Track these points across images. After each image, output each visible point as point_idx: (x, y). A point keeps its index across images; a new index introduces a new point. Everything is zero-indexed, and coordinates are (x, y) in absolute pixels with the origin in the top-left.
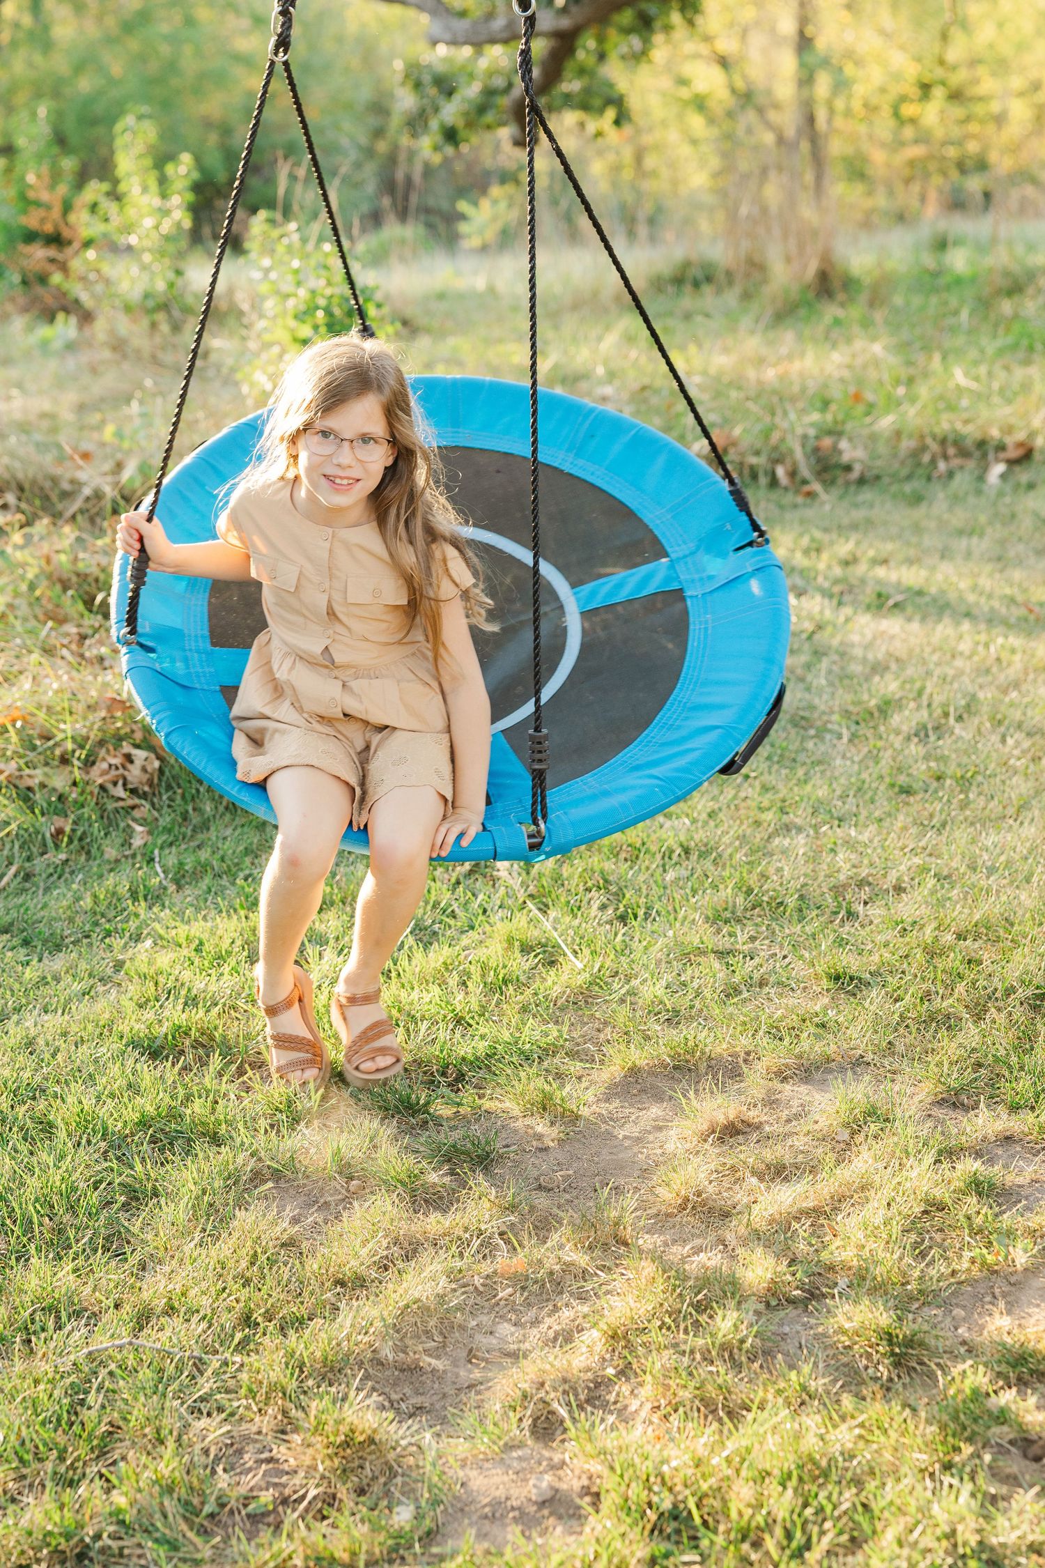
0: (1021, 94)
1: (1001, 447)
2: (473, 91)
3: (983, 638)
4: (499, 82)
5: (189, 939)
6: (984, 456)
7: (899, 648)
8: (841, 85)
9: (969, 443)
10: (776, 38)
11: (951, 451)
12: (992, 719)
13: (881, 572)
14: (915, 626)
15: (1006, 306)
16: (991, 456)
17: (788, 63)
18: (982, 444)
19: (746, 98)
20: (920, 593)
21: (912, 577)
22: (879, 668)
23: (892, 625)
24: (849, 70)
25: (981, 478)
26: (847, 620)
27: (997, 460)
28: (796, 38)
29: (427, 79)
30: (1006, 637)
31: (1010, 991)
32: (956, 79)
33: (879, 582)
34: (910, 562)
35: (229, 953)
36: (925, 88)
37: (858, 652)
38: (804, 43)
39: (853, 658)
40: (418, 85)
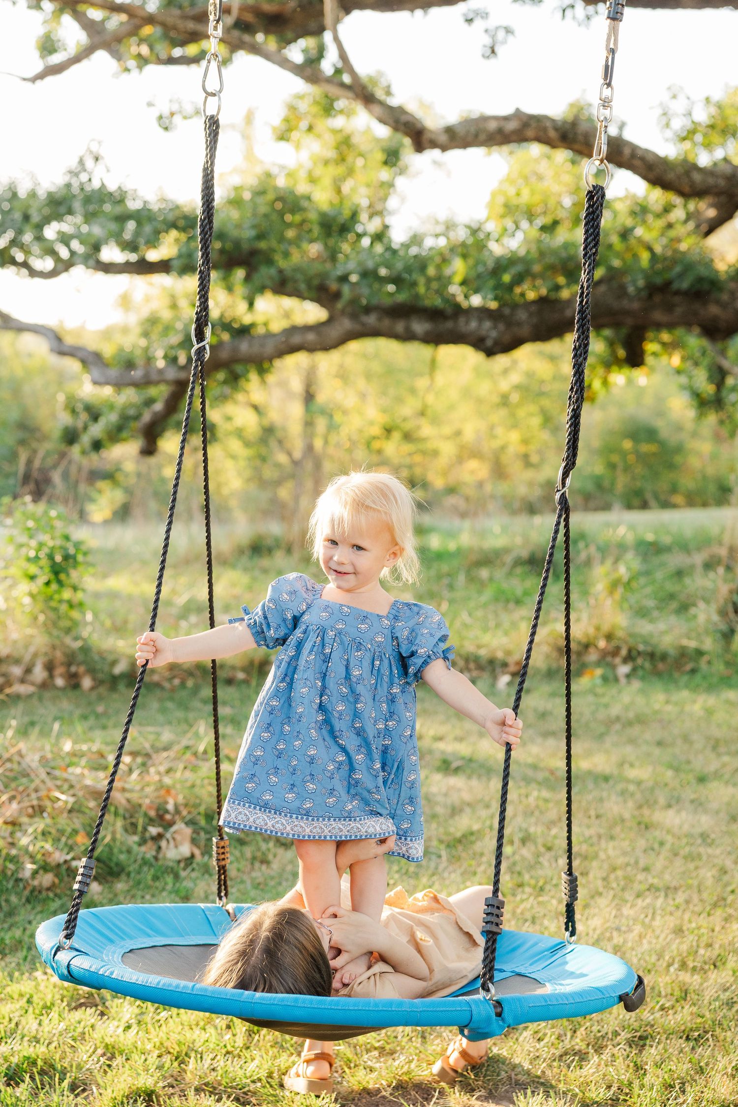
0: (448, 438)
1: (505, 665)
2: (112, 418)
3: (523, 791)
4: (132, 412)
5: (21, 995)
6: (494, 670)
7: (467, 797)
8: (332, 427)
9: (483, 662)
10: (290, 395)
11: (472, 665)
12: (544, 845)
13: (441, 746)
14: (474, 782)
15: (484, 573)
16: (498, 670)
17: (297, 410)
18: (492, 662)
19: (269, 432)
20: (470, 760)
21: (464, 749)
22: (455, 811)
23: (456, 781)
24: (338, 418)
25: (493, 685)
26: (427, 777)
27: (504, 673)
28: (304, 395)
29: (80, 407)
30: (539, 791)
31: (616, 1034)
32: (408, 426)
33: (443, 752)
34: (460, 739)
35: (53, 1004)
36: (388, 431)
37: (440, 799)
38: (309, 397)
39: (437, 803)
40: (73, 412)
